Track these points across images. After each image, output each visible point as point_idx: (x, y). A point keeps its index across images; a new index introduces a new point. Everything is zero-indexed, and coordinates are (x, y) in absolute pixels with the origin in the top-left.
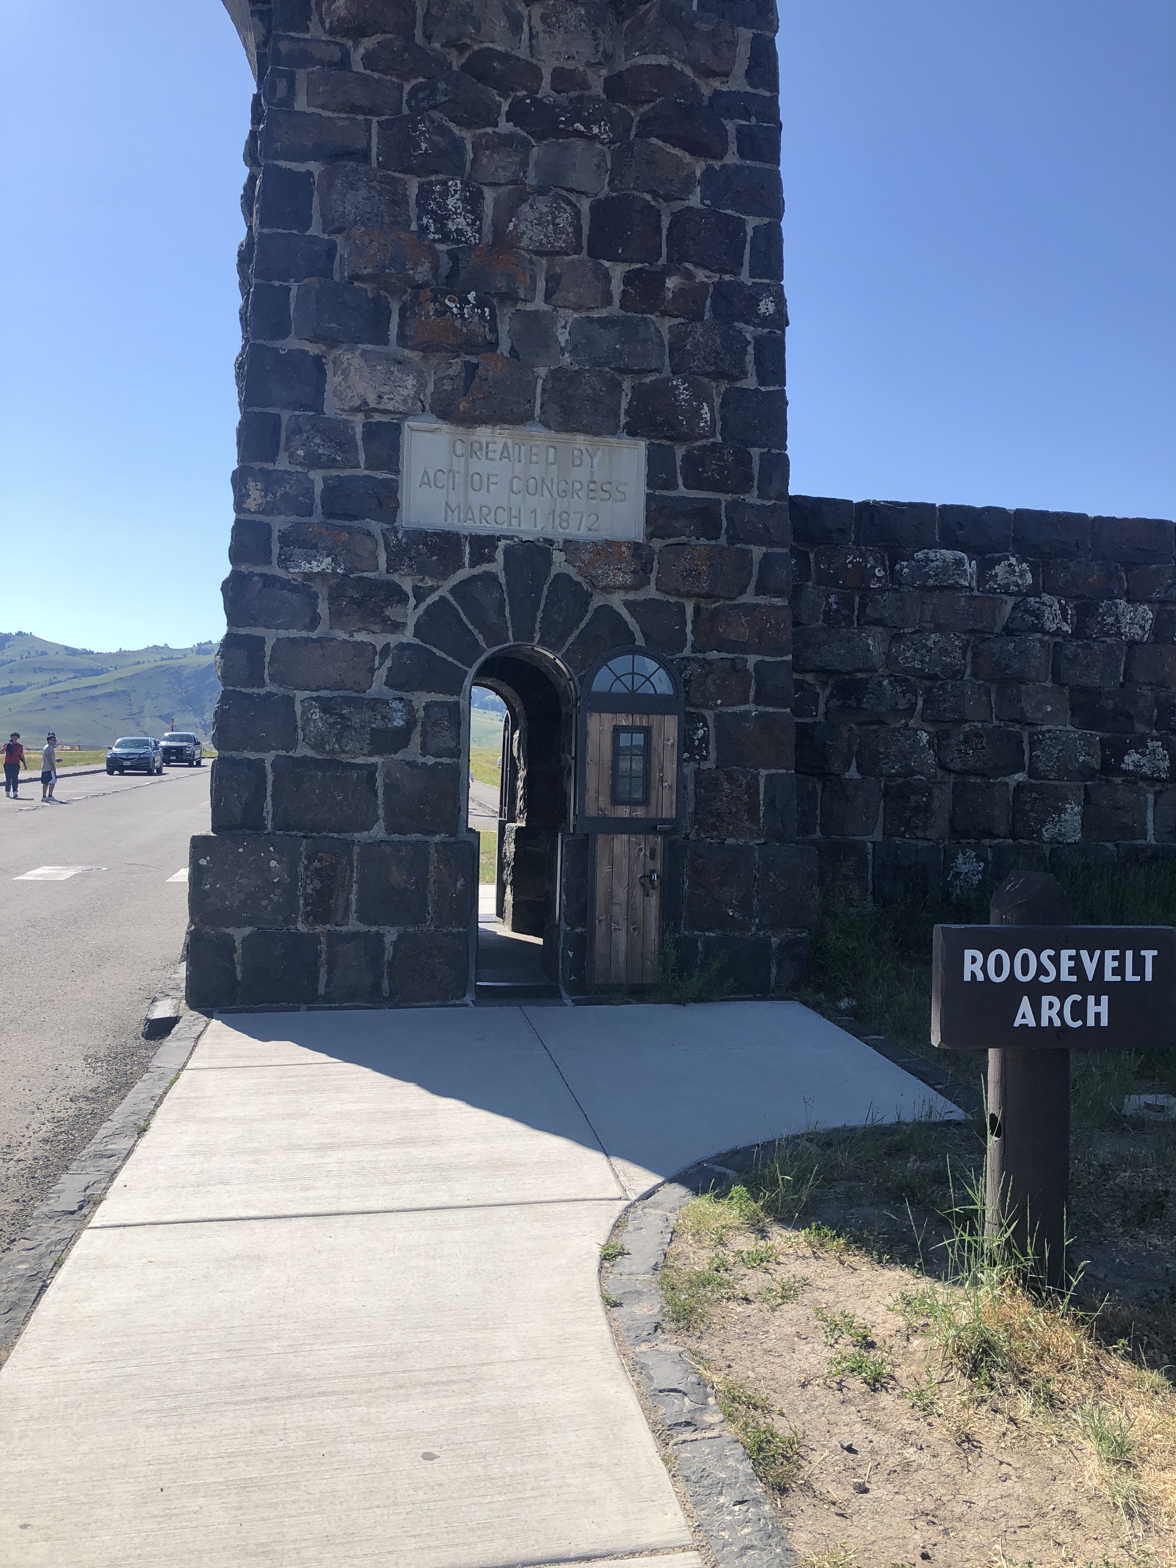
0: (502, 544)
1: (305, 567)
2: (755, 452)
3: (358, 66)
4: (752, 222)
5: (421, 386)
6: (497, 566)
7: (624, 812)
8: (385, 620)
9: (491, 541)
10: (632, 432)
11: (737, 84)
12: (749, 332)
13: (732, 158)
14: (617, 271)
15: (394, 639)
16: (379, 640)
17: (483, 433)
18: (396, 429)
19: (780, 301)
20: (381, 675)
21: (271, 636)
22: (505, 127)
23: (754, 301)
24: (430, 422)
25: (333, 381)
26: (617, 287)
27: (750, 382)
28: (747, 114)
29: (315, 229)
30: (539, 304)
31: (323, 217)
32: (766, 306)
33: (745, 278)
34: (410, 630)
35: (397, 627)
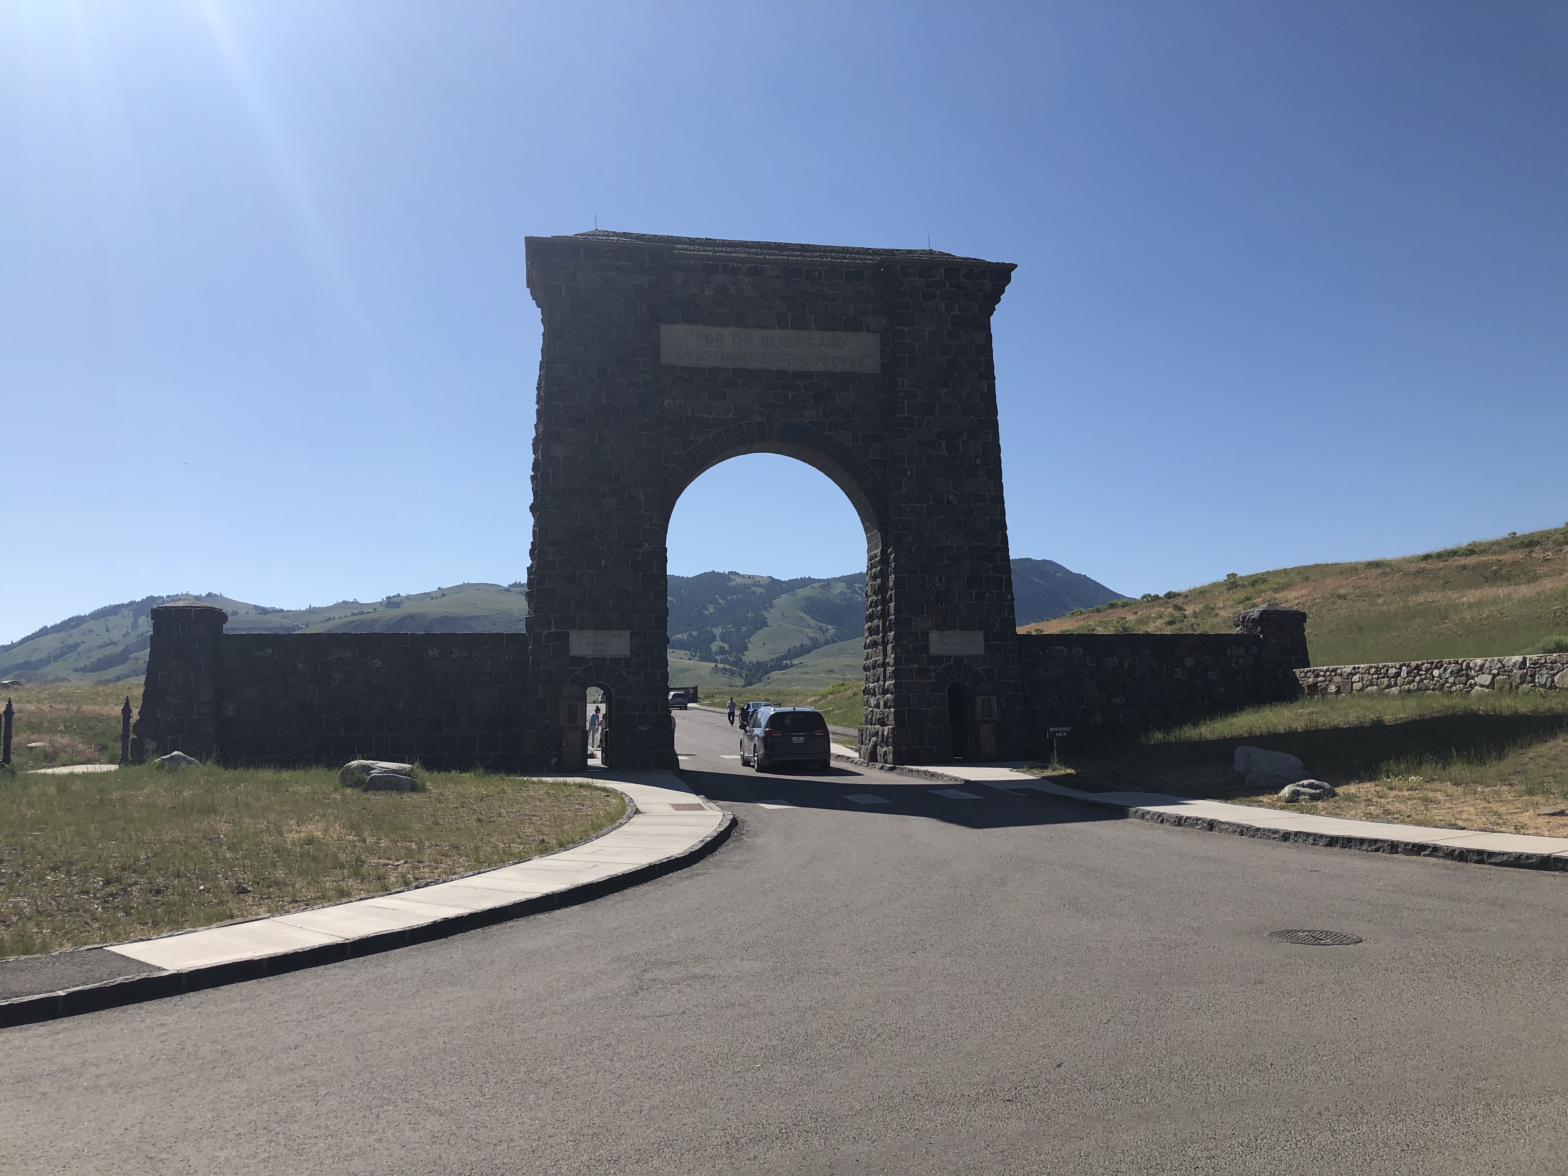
0: (952, 657)
1: (910, 666)
2: (1009, 632)
3: (913, 552)
4: (1004, 577)
5: (932, 623)
6: (952, 663)
7: (986, 719)
8: (928, 677)
9: (950, 657)
10: (980, 629)
11: (999, 545)
12: (1005, 603)
13: (999, 562)
14: (974, 592)
15: (930, 681)
16: (927, 681)
17: (946, 632)
18: (928, 633)
19: (1012, 595)
20: (928, 689)
21: (904, 682)
22: (946, 561)
24: (934, 630)
25: (914, 623)
26: (974, 595)
27: (1007, 615)
30: (957, 602)
32: (1009, 597)
33: (1004, 590)
34: (933, 678)
35: (931, 678)
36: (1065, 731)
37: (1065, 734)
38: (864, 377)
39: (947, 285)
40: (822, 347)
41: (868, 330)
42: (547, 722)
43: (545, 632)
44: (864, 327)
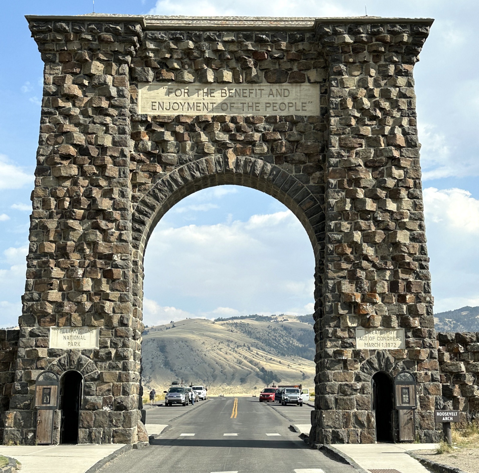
0: (376, 351)
1: (339, 358)
2: (428, 329)
4: (423, 282)
5: (359, 321)
6: (375, 356)
7: (405, 405)
8: (354, 367)
9: (374, 350)
10: (401, 327)
12: (425, 304)
13: (418, 270)
14: (396, 295)
15: (356, 371)
16: (353, 371)
17: (371, 329)
18: (355, 330)
19: (431, 298)
20: (354, 378)
22: (372, 269)
23: (425, 298)
24: (361, 327)
25: (342, 321)
26: (396, 298)
27: (425, 316)
28: (421, 261)
29: (336, 292)
30: (381, 303)
31: (338, 290)
32: (428, 299)
33: (423, 295)
34: (359, 369)
35: (357, 368)
36: (451, 416)
37: (451, 419)
38: (305, 119)
39: (374, 40)
40: (272, 96)
41: (309, 81)
42: (27, 402)
43: (29, 329)
44: (307, 79)
